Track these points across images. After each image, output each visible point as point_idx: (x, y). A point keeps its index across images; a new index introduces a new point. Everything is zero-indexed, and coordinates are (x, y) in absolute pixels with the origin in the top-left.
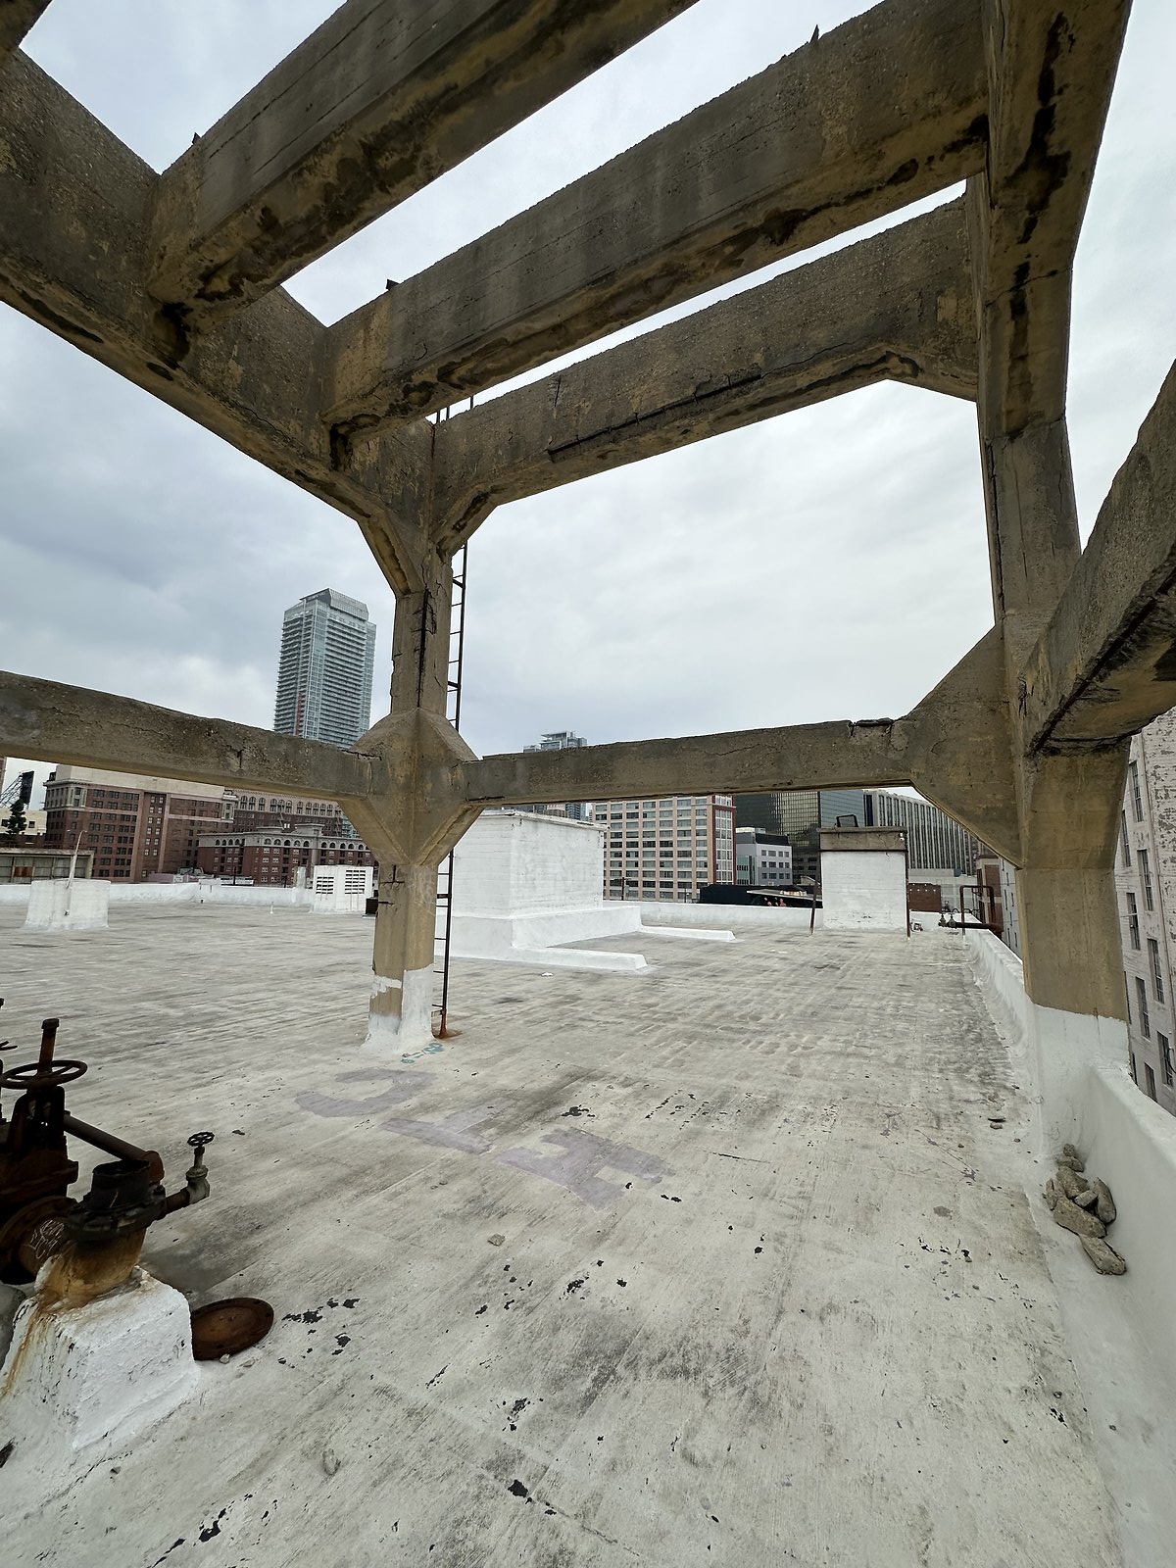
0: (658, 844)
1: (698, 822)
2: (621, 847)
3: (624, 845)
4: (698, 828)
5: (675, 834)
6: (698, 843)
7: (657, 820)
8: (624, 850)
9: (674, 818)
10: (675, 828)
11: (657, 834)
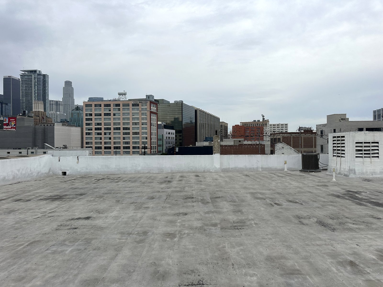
0: (122, 129)
1: (143, 119)
2: (101, 130)
3: (103, 129)
4: (143, 121)
5: (131, 124)
6: (143, 128)
7: (121, 117)
8: (103, 131)
9: (130, 116)
10: (131, 121)
11: (121, 124)
